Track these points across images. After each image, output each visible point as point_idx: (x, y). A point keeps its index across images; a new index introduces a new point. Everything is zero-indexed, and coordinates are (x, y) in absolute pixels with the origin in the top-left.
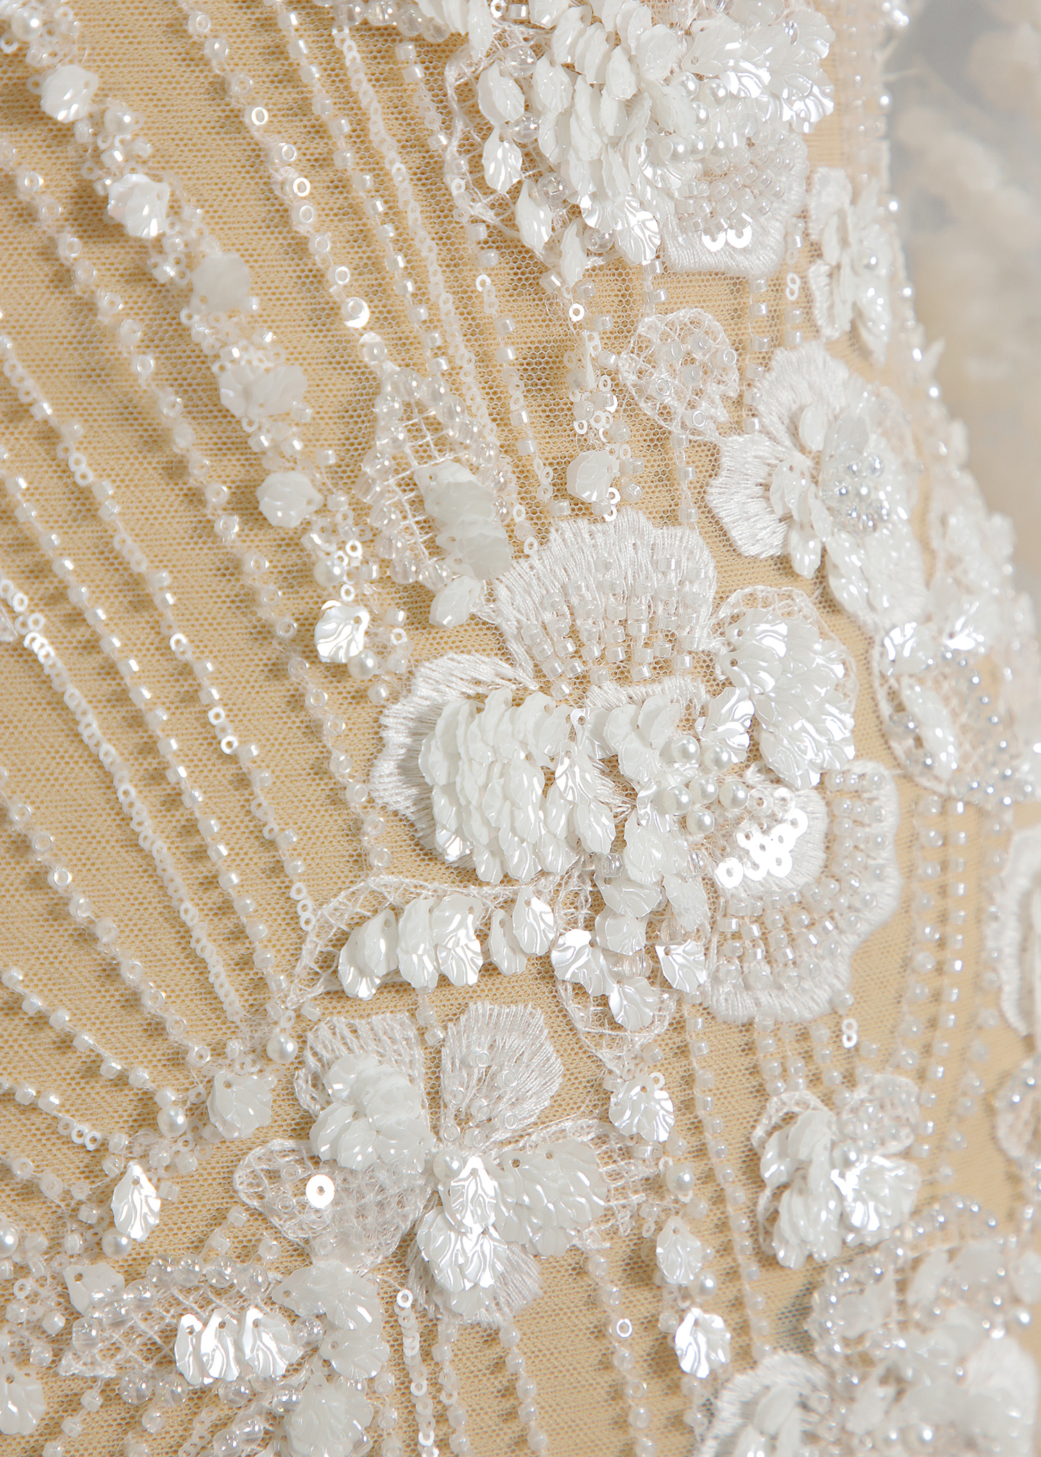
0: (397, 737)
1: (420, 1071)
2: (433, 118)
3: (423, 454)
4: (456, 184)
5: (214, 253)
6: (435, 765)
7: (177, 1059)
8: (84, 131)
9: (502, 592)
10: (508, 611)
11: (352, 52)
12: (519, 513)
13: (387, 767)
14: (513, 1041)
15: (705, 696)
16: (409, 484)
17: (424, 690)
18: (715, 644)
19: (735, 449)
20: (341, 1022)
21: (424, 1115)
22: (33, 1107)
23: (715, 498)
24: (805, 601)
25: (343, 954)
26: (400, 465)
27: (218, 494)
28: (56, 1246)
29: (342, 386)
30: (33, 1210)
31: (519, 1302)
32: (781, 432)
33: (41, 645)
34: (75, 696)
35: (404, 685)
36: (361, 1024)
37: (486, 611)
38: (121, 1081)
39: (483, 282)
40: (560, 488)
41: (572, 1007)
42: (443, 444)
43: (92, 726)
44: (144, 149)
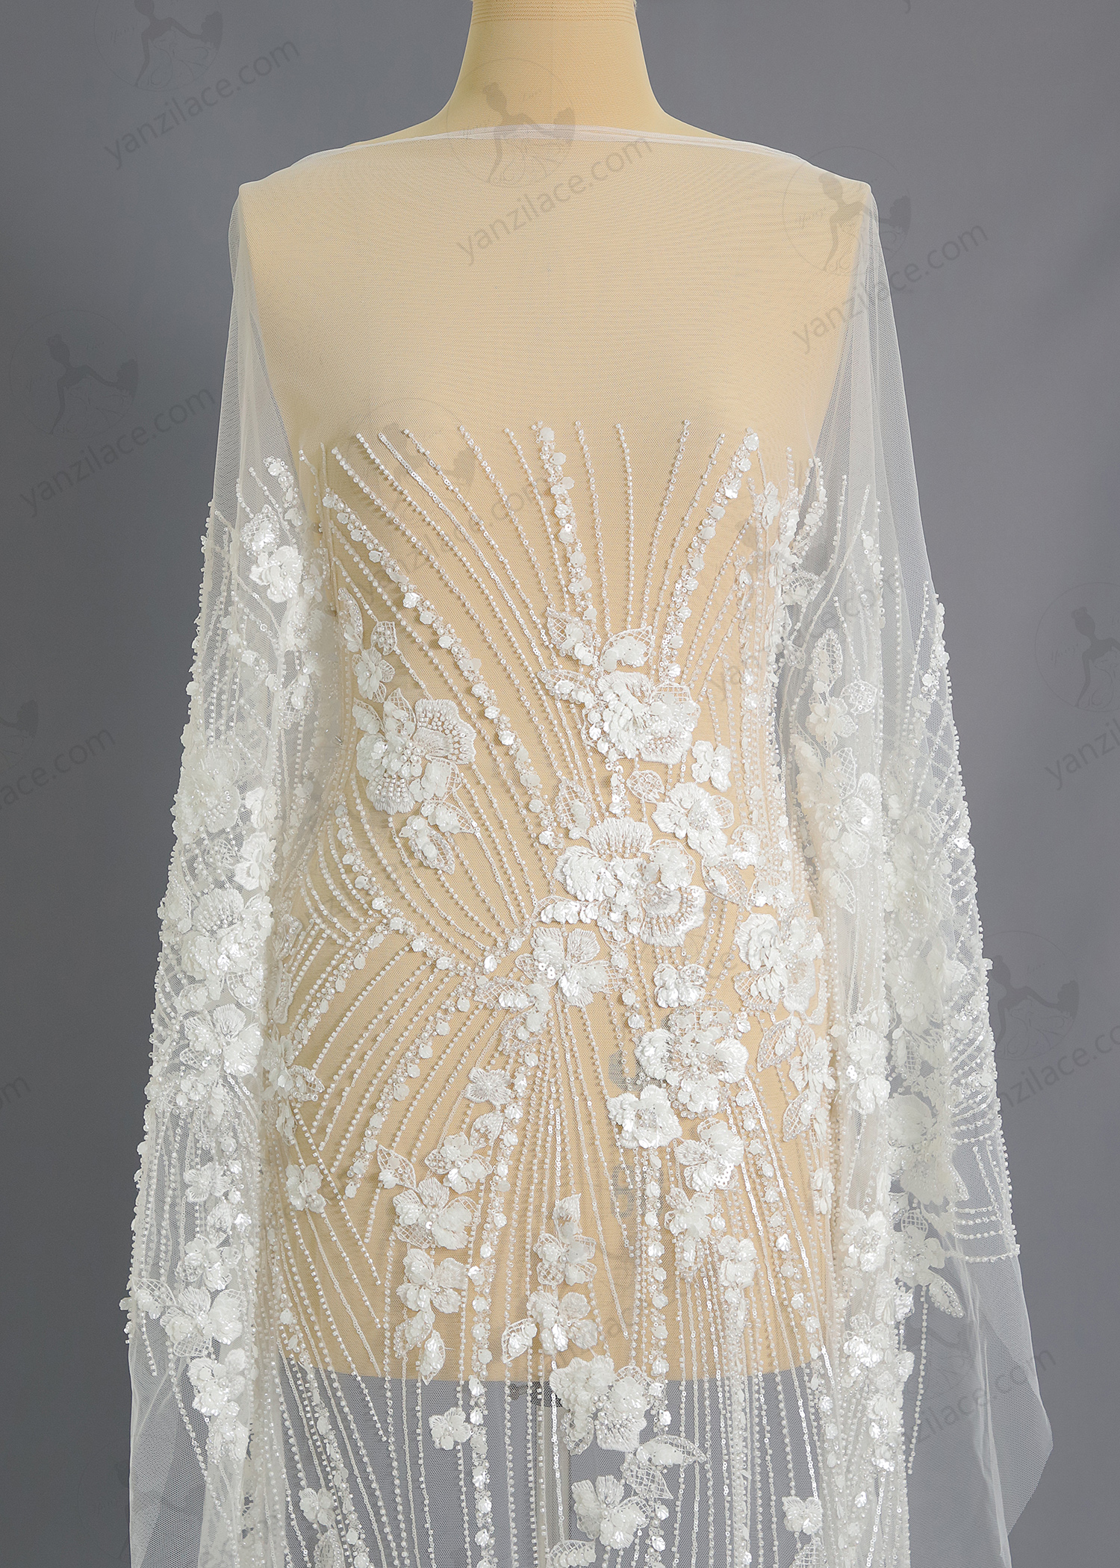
0: (560, 863)
1: (562, 942)
2: (578, 721)
3: (572, 799)
4: (584, 737)
5: (522, 748)
6: (567, 870)
7: (503, 932)
8: (496, 721)
9: (590, 833)
10: (591, 837)
11: (559, 705)
12: (596, 815)
13: (557, 870)
14: (586, 939)
15: (645, 864)
16: (567, 805)
17: (568, 854)
18: (651, 852)
19: (661, 805)
20: (542, 928)
21: (563, 953)
22: (469, 938)
23: (655, 816)
24: (681, 846)
25: (543, 912)
26: (565, 799)
27: (521, 804)
28: (473, 970)
29: (554, 782)
30: (470, 962)
31: (587, 1003)
32: (677, 803)
33: (478, 835)
34: (485, 846)
35: (563, 851)
36: (547, 930)
37: (585, 836)
38: (489, 935)
39: (590, 761)
40: (607, 810)
41: (603, 934)
42: (577, 796)
43: (489, 854)
44: (509, 725)
